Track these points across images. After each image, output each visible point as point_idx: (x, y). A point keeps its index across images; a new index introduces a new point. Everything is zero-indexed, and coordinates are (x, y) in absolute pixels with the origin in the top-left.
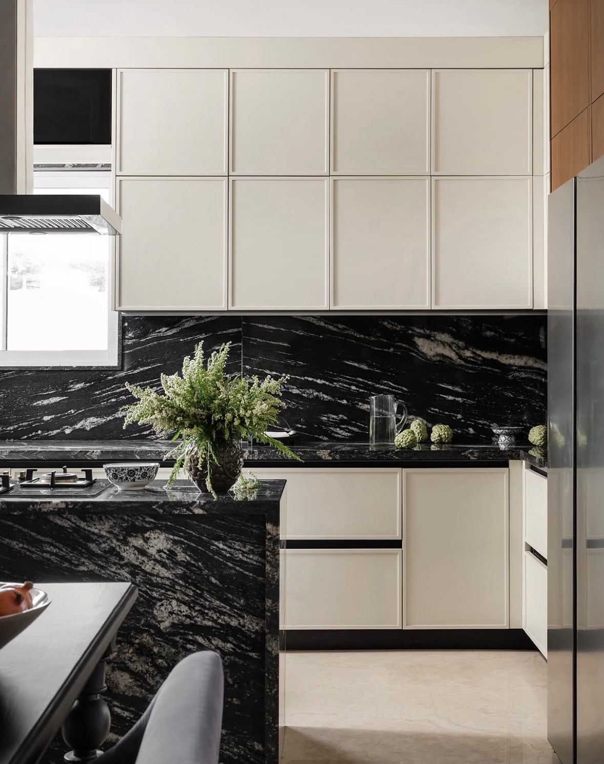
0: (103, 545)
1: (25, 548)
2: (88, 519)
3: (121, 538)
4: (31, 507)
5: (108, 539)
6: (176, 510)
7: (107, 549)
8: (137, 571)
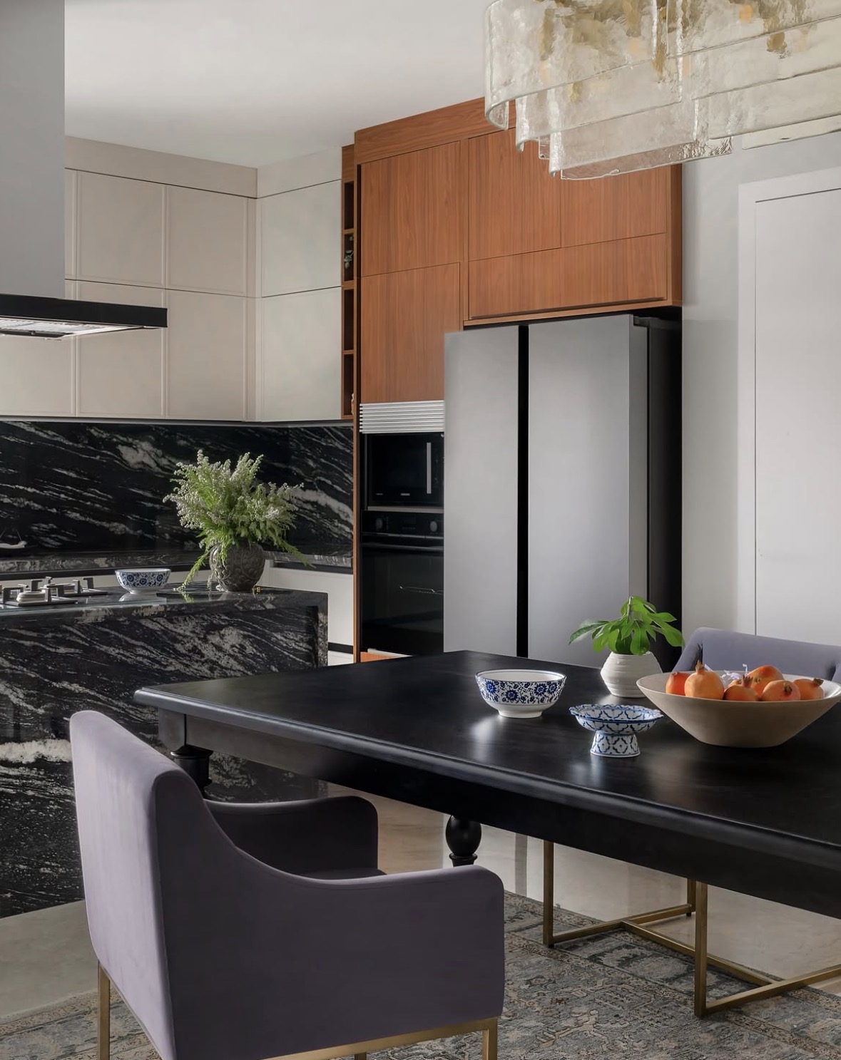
0: (188, 645)
1: (121, 654)
2: (175, 621)
3: (202, 636)
4: (135, 612)
5: (192, 638)
6: (253, 606)
7: (190, 648)
8: (215, 666)
